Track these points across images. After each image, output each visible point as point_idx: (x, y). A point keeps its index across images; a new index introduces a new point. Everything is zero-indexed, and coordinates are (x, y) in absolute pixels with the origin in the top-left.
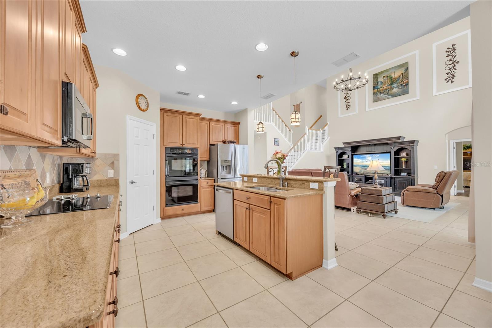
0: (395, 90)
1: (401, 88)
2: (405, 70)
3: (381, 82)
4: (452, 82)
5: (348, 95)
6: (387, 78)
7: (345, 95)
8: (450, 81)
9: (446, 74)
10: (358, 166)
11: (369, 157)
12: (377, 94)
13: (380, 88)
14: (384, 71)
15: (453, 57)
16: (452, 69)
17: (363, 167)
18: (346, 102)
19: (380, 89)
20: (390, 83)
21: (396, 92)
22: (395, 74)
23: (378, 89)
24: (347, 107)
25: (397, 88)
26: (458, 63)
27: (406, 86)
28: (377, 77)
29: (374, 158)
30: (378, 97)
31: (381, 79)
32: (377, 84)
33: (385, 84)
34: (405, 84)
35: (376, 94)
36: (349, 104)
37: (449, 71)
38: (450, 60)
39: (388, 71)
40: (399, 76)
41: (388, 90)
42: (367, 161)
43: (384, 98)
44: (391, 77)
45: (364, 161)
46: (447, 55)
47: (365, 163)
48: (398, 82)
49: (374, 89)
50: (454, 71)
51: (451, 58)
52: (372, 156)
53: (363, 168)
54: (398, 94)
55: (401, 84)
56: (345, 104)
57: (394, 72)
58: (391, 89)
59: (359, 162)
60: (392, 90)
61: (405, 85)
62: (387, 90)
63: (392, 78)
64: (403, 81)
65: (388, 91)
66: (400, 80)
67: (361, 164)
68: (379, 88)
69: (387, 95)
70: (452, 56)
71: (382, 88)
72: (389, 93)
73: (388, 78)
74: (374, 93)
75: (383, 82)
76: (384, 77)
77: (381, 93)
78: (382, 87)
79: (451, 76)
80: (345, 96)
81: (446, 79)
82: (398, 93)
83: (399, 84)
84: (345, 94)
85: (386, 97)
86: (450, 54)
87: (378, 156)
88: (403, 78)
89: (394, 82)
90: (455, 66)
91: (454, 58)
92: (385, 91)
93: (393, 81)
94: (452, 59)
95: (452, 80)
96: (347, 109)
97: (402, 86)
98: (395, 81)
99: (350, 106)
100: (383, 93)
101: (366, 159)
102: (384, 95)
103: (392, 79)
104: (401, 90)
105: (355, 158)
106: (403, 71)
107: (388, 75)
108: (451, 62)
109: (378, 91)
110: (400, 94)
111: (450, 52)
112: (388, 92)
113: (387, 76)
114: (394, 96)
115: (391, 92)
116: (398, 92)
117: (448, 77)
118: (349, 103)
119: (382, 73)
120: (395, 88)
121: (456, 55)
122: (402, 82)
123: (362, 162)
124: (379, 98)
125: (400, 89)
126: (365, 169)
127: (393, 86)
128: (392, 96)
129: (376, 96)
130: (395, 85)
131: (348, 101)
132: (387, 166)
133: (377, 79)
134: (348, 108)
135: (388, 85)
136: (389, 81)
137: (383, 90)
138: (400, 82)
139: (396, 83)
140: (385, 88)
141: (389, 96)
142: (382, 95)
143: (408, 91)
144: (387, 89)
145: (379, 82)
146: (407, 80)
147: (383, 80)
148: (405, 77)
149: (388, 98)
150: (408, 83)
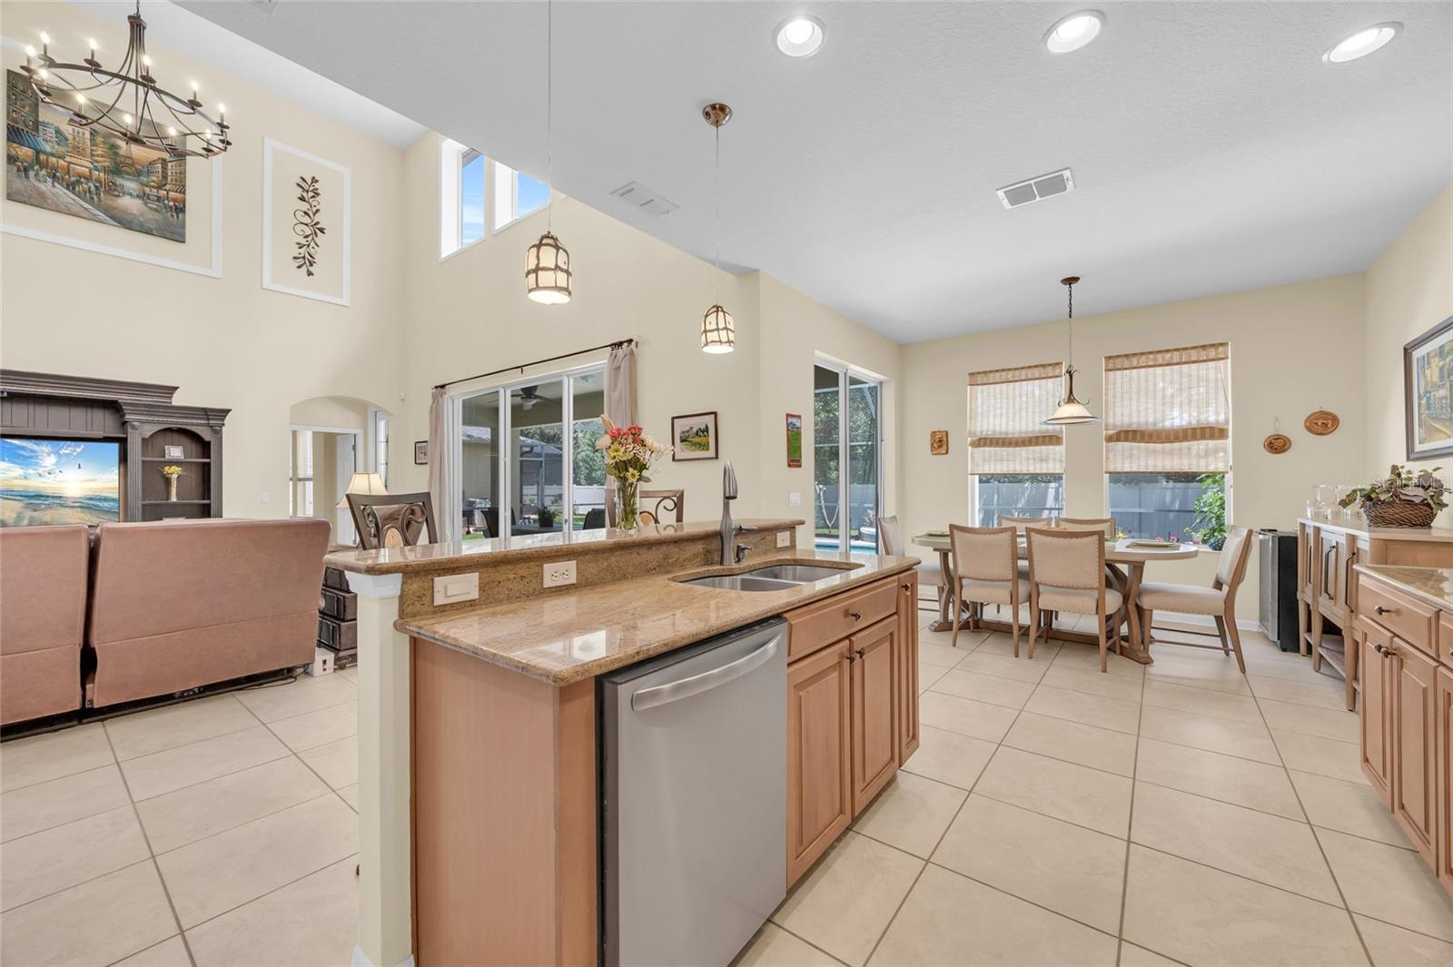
0: (131, 205)
1: (157, 210)
3: (58, 131)
4: (310, 272)
6: (91, 134)
8: (305, 268)
9: (297, 244)
12: (32, 174)
13: (52, 155)
16: (308, 239)
19: (53, 159)
20: (105, 163)
21: (132, 214)
23: (37, 153)
25: (138, 202)
26: (322, 231)
27: (177, 214)
28: (37, 100)
30: (37, 189)
31: (53, 117)
32: (37, 130)
33: (78, 150)
34: (172, 203)
35: (26, 170)
37: (303, 241)
38: (306, 213)
40: (146, 163)
41: (96, 187)
43: (75, 209)
44: (110, 141)
46: (300, 196)
48: (144, 179)
49: (9, 140)
50: (313, 248)
51: (308, 210)
54: (142, 225)
55: (158, 198)
58: (113, 190)
60: (118, 196)
61: (171, 207)
62: (91, 185)
63: (114, 147)
64: (168, 191)
65: (93, 189)
66: (154, 179)
68: (45, 153)
69: (91, 201)
70: (311, 207)
71: (62, 163)
72: (99, 198)
73: (99, 139)
74: (11, 159)
75: (70, 137)
77: (54, 177)
78: (63, 158)
79: (307, 256)
81: (295, 258)
82: (141, 219)
83: (147, 189)
88: (163, 177)
89: (128, 174)
90: (315, 234)
93: (122, 165)
94: (311, 214)
95: (311, 269)
98: (126, 169)
100: (71, 187)
103: (116, 154)
104: (158, 216)
108: (306, 220)
110: (151, 230)
112: (98, 194)
115: (109, 202)
116: (142, 215)
117: (300, 254)
120: (131, 195)
121: (318, 210)
122: (160, 187)
124: (42, 195)
125: (150, 207)
127: (119, 181)
128: (117, 220)
129: (28, 176)
130: (130, 185)
133: (33, 104)
135: (96, 164)
136: (101, 153)
137: (68, 173)
138: (154, 187)
139: (135, 178)
140: (77, 167)
141: (100, 213)
142: (60, 190)
143: (184, 233)
144: (88, 179)
145: (45, 125)
146: (180, 192)
147: (71, 132)
148: (172, 180)
149: (95, 219)
150: (184, 206)
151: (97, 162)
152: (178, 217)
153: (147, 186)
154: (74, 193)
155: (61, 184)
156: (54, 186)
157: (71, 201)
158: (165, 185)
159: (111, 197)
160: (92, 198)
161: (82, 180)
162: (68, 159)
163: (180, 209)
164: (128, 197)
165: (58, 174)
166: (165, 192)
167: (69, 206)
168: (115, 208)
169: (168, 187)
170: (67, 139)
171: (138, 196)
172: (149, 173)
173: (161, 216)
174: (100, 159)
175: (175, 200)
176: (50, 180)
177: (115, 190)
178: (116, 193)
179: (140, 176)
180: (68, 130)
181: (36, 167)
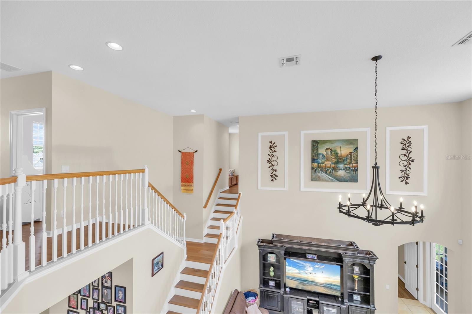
0: (341, 173)
1: (349, 173)
2: (354, 149)
3: (323, 155)
4: (407, 183)
5: (273, 159)
6: (331, 152)
7: (270, 157)
8: (404, 182)
9: (401, 170)
10: (293, 278)
11: (310, 267)
12: (317, 171)
13: (322, 163)
14: (328, 140)
15: (409, 152)
16: (406, 167)
17: (300, 281)
18: (271, 167)
19: (322, 165)
20: (335, 160)
21: (342, 176)
22: (342, 150)
23: (318, 164)
24: (272, 176)
25: (344, 171)
26: (413, 161)
27: (355, 172)
28: (318, 147)
29: (316, 269)
30: (318, 175)
31: (322, 151)
32: (318, 157)
33: (328, 159)
34: (354, 168)
35: (316, 170)
36: (275, 173)
37: (404, 169)
38: (405, 155)
39: (332, 143)
40: (347, 156)
41: (332, 170)
42: (306, 273)
43: (327, 179)
44: (336, 152)
45: (302, 272)
46: (402, 148)
47: (304, 276)
48: (345, 162)
49: (312, 162)
50: (408, 170)
51: (406, 153)
52: (313, 267)
53: (301, 283)
54: (345, 180)
55: (349, 168)
56: (268, 172)
57: (341, 147)
58: (336, 169)
59: (296, 273)
60: (338, 171)
61: (353, 170)
62: (331, 170)
63: (337, 154)
64: (352, 164)
65: (331, 171)
66: (348, 161)
67: (297, 275)
68: (320, 163)
69: (331, 176)
70: (407, 151)
71: (324, 165)
72: (333, 174)
73: (333, 153)
74: (313, 168)
75: (326, 155)
76: (327, 149)
77: (322, 170)
78: (324, 163)
79: (405, 175)
80: (269, 159)
81: (400, 178)
82: (344, 177)
83: (346, 166)
84: (269, 155)
85: (330, 178)
86: (404, 147)
87: (323, 267)
88: (351, 159)
89: (341, 162)
90: (410, 164)
91: (409, 155)
92: (328, 170)
93: (339, 159)
94: (407, 155)
95: (407, 181)
96: (272, 180)
97: (350, 170)
98: (340, 160)
99: (277, 176)
100: (326, 172)
101: (305, 269)
102: (327, 175)
103: (337, 156)
104: (349, 175)
105: (289, 266)
106: (352, 150)
107: (333, 149)
108: (405, 158)
109: (318, 167)
110: (347, 180)
111: (405, 145)
112: (333, 172)
113: (331, 150)
114: (340, 180)
115: (336, 174)
116: (345, 176)
117: (402, 175)
118: (276, 170)
119: (324, 142)
120: (341, 169)
121: (411, 151)
122: (350, 164)
123: (300, 274)
124: (319, 177)
125: (347, 173)
126: (304, 285)
127: (338, 165)
128: (337, 179)
129: (316, 173)
130: (341, 166)
131: (275, 168)
132: (336, 284)
133: (318, 148)
134: (274, 179)
135: (332, 162)
136: (333, 157)
137: (325, 168)
138: (348, 164)
139: (343, 163)
140: (328, 165)
141: (333, 179)
142: (324, 174)
143: (358, 179)
144: (330, 168)
145: (320, 154)
146: (356, 163)
147: (326, 154)
148: (353, 159)
149: (332, 181)
150: (358, 168)
151: (332, 161)
152: (355, 173)
153: (346, 164)
154: (327, 174)
155: (323, 172)
156: (322, 173)
157: (326, 177)
158: (351, 162)
159: (336, 172)
160: (331, 174)
161: (329, 169)
162: (325, 163)
163: (356, 170)
164: (341, 170)
165: (323, 169)
166: (351, 165)
167: (325, 179)
168: (337, 176)
169: (352, 163)
170: (325, 157)
171: (343, 169)
172: (347, 159)
173: (350, 174)
174: (333, 160)
175: (354, 167)
176: (321, 172)
177: (337, 169)
178: (337, 170)
179: (344, 161)
180: (325, 153)
181: (318, 169)
